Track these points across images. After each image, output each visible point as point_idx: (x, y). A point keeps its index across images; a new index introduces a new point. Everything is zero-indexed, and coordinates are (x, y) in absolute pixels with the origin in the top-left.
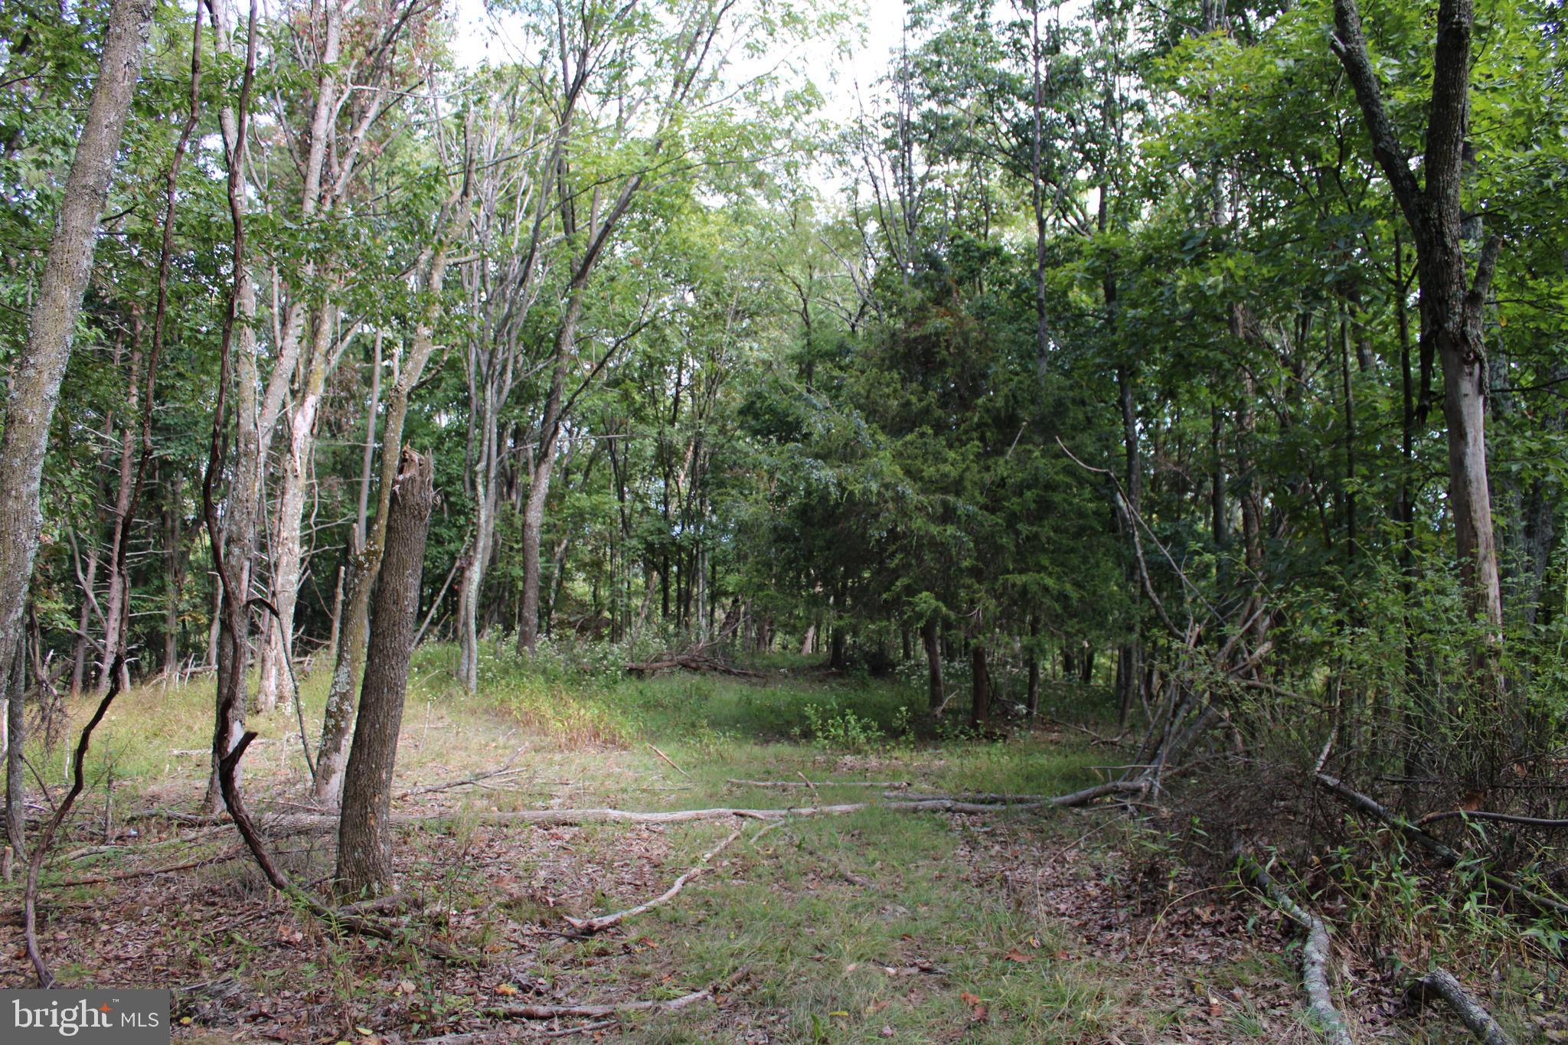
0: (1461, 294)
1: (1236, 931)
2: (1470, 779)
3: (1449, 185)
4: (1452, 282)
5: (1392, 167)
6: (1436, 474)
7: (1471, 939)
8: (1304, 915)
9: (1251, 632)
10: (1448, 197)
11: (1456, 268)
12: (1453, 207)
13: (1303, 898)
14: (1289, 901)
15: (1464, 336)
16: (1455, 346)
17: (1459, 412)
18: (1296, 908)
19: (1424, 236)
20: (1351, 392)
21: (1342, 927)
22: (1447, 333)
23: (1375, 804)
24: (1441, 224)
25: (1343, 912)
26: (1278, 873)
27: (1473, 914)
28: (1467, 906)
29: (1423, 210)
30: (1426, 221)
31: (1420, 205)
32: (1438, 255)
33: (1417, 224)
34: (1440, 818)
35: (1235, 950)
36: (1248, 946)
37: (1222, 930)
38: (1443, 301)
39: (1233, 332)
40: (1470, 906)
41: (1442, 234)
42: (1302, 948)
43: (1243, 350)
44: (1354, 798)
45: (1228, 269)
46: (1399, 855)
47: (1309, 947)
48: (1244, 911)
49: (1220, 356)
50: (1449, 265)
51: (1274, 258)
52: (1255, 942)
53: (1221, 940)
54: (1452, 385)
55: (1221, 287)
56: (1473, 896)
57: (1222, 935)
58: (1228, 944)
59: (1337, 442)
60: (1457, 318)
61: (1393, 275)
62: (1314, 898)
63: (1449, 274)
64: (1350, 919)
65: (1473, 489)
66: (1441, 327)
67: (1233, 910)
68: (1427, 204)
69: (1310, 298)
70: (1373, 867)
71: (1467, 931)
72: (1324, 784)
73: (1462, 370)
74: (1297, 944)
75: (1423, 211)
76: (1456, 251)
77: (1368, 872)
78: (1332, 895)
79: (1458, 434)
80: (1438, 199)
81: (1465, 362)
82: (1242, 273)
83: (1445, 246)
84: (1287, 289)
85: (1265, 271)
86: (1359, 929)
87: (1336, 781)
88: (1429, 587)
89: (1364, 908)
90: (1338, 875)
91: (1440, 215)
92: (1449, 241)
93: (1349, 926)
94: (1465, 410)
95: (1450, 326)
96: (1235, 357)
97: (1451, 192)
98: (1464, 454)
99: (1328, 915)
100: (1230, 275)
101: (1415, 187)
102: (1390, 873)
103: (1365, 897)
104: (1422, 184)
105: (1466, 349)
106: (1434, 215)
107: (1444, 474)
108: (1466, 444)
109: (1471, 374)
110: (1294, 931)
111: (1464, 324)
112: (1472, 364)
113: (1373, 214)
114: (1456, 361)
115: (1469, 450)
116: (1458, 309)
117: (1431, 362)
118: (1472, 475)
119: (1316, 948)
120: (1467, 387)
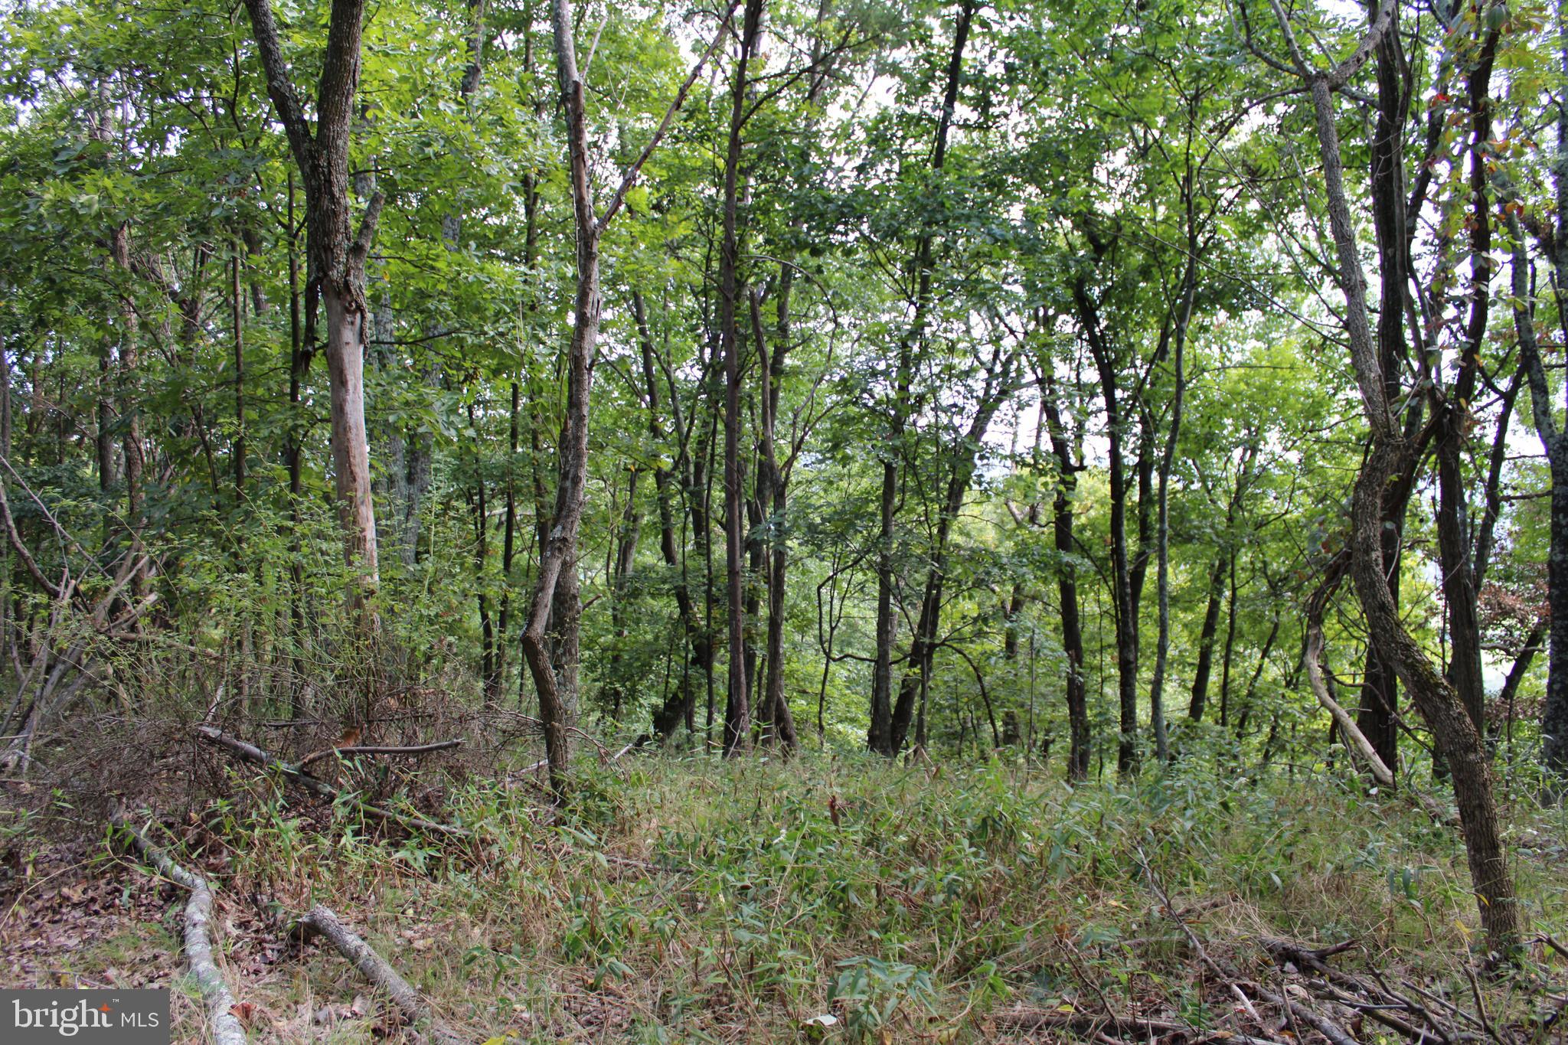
0: (345, 244)
1: (113, 905)
2: (348, 718)
3: (339, 136)
4: (338, 231)
5: (285, 108)
6: (321, 421)
7: (349, 870)
8: (186, 875)
9: (135, 582)
10: (337, 148)
11: (342, 218)
12: (342, 158)
13: (184, 859)
14: (170, 863)
15: (347, 285)
16: (338, 295)
17: (341, 360)
18: (178, 869)
19: (313, 182)
20: (241, 334)
21: (226, 883)
22: (332, 281)
23: (257, 751)
24: (330, 173)
25: (228, 865)
26: (157, 837)
27: (349, 848)
28: (343, 840)
29: (313, 156)
30: (315, 168)
31: (310, 151)
32: (326, 203)
33: (307, 170)
34: (320, 758)
35: (111, 927)
36: (126, 920)
37: (97, 907)
38: (328, 249)
39: (117, 261)
40: (348, 840)
41: (329, 183)
42: (184, 910)
43: (125, 281)
44: (236, 748)
45: (106, 188)
46: (276, 801)
47: (191, 908)
48: (121, 882)
49: (99, 285)
50: (335, 214)
51: (159, 185)
52: (133, 915)
53: (95, 919)
54: (335, 332)
55: (96, 207)
56: (348, 831)
57: (96, 913)
58: (103, 921)
59: (226, 383)
60: (341, 268)
61: (285, 221)
62: (194, 856)
63: (335, 223)
64: (235, 872)
65: (352, 435)
66: (326, 275)
67: (108, 884)
68: (317, 151)
69: (195, 231)
70: (254, 816)
71: (345, 864)
72: (206, 736)
73: (344, 319)
74: (178, 908)
75: (313, 158)
76: (342, 201)
77: (249, 821)
78: (216, 850)
79: (339, 379)
80: (327, 147)
81: (348, 311)
82: (120, 195)
83: (333, 196)
84: (171, 219)
85: (147, 196)
86: (245, 880)
87: (218, 732)
88: (306, 531)
89: (248, 859)
90: (218, 829)
91: (329, 163)
92: (336, 190)
93: (233, 878)
94: (346, 359)
95: (334, 274)
96: (116, 287)
97: (340, 142)
98: (345, 400)
99: (212, 871)
100: (106, 195)
101: (308, 132)
102: (269, 820)
103: (250, 845)
104: (314, 132)
105: (349, 298)
106: (323, 163)
107: (328, 421)
108: (347, 391)
109: (352, 323)
110: (176, 894)
111: (348, 274)
112: (354, 313)
113: (266, 155)
114: (339, 308)
115: (349, 398)
116: (343, 259)
117: (315, 309)
118: (352, 422)
119: (198, 910)
120: (349, 335)
